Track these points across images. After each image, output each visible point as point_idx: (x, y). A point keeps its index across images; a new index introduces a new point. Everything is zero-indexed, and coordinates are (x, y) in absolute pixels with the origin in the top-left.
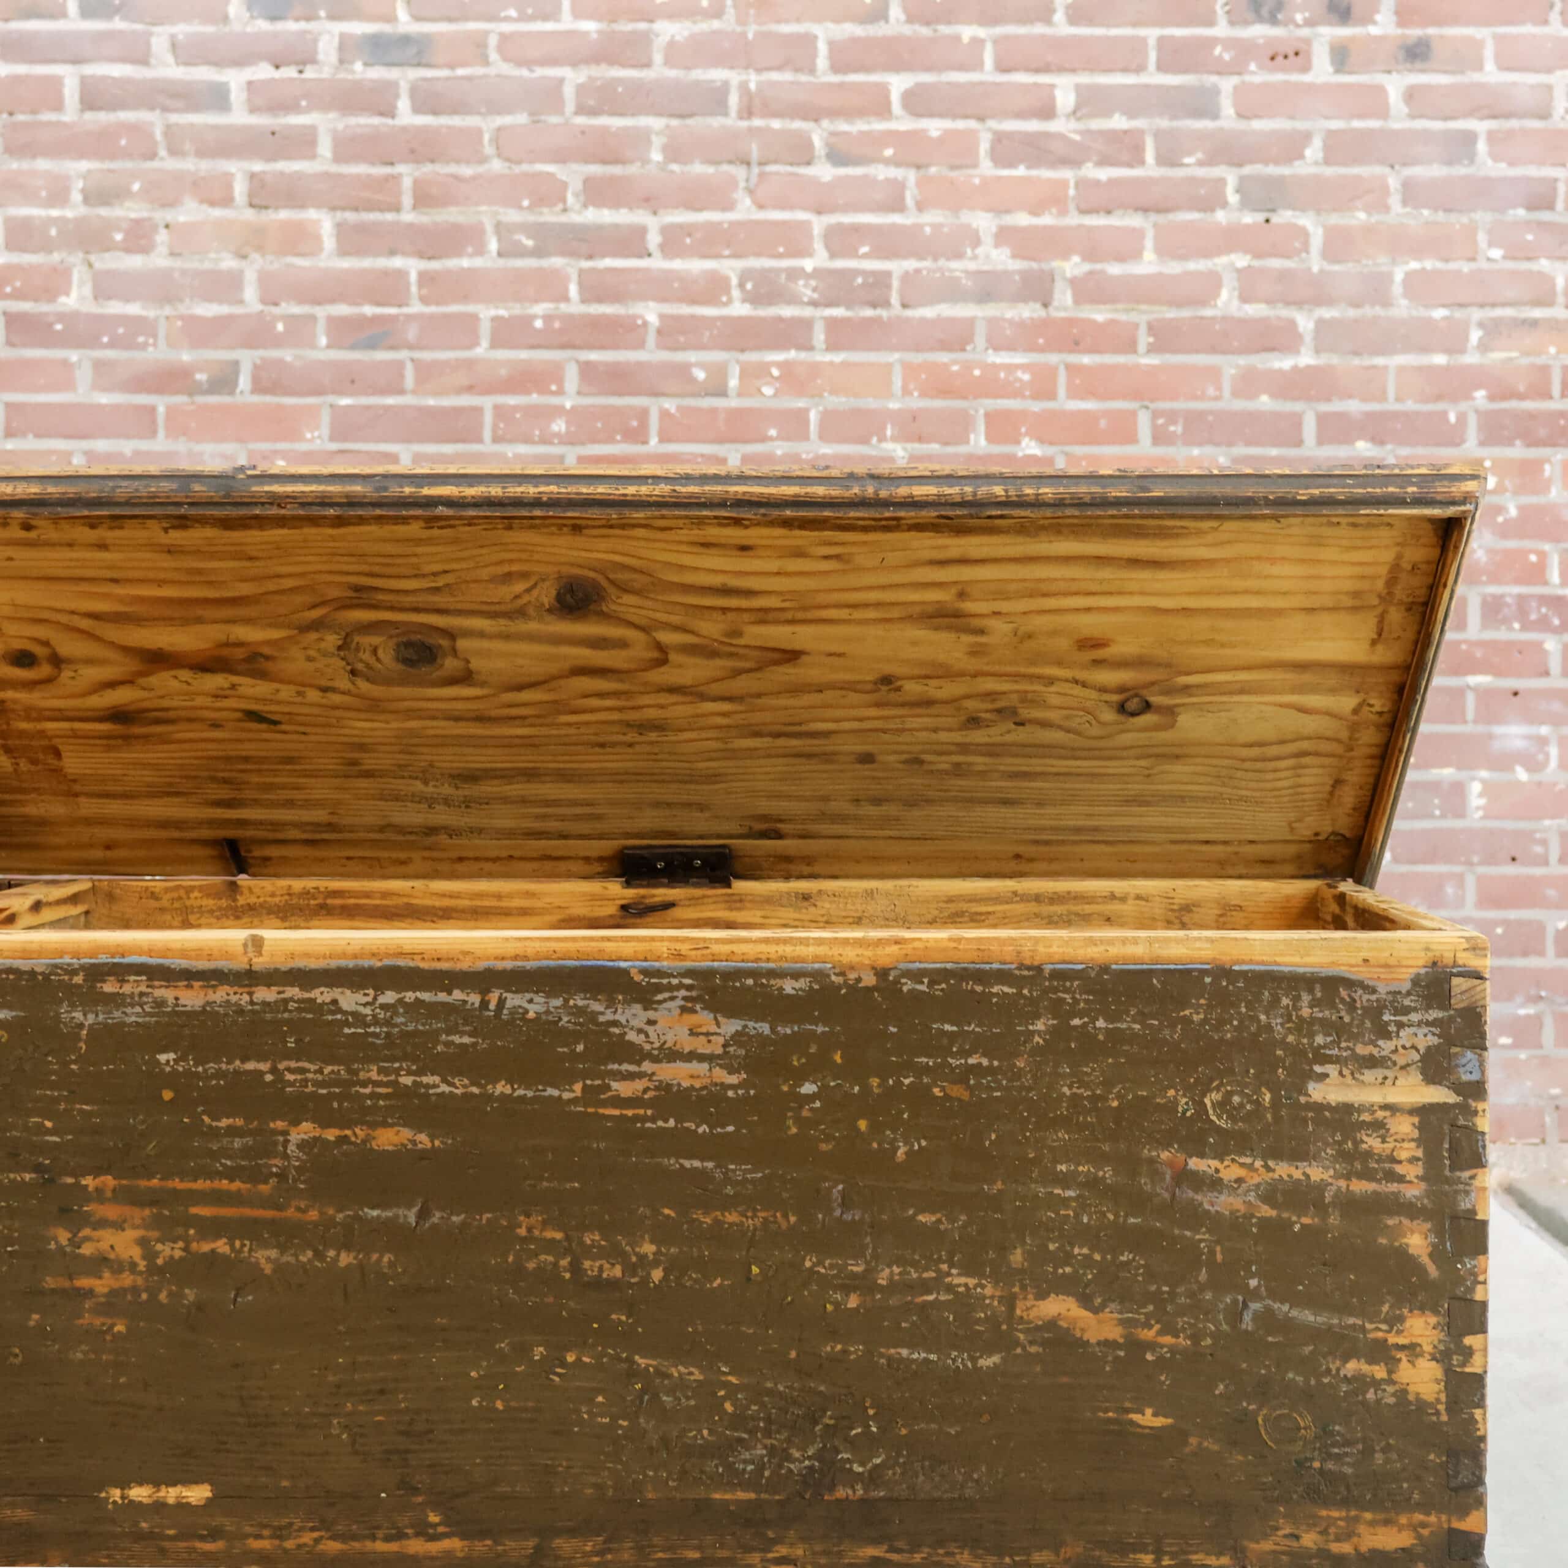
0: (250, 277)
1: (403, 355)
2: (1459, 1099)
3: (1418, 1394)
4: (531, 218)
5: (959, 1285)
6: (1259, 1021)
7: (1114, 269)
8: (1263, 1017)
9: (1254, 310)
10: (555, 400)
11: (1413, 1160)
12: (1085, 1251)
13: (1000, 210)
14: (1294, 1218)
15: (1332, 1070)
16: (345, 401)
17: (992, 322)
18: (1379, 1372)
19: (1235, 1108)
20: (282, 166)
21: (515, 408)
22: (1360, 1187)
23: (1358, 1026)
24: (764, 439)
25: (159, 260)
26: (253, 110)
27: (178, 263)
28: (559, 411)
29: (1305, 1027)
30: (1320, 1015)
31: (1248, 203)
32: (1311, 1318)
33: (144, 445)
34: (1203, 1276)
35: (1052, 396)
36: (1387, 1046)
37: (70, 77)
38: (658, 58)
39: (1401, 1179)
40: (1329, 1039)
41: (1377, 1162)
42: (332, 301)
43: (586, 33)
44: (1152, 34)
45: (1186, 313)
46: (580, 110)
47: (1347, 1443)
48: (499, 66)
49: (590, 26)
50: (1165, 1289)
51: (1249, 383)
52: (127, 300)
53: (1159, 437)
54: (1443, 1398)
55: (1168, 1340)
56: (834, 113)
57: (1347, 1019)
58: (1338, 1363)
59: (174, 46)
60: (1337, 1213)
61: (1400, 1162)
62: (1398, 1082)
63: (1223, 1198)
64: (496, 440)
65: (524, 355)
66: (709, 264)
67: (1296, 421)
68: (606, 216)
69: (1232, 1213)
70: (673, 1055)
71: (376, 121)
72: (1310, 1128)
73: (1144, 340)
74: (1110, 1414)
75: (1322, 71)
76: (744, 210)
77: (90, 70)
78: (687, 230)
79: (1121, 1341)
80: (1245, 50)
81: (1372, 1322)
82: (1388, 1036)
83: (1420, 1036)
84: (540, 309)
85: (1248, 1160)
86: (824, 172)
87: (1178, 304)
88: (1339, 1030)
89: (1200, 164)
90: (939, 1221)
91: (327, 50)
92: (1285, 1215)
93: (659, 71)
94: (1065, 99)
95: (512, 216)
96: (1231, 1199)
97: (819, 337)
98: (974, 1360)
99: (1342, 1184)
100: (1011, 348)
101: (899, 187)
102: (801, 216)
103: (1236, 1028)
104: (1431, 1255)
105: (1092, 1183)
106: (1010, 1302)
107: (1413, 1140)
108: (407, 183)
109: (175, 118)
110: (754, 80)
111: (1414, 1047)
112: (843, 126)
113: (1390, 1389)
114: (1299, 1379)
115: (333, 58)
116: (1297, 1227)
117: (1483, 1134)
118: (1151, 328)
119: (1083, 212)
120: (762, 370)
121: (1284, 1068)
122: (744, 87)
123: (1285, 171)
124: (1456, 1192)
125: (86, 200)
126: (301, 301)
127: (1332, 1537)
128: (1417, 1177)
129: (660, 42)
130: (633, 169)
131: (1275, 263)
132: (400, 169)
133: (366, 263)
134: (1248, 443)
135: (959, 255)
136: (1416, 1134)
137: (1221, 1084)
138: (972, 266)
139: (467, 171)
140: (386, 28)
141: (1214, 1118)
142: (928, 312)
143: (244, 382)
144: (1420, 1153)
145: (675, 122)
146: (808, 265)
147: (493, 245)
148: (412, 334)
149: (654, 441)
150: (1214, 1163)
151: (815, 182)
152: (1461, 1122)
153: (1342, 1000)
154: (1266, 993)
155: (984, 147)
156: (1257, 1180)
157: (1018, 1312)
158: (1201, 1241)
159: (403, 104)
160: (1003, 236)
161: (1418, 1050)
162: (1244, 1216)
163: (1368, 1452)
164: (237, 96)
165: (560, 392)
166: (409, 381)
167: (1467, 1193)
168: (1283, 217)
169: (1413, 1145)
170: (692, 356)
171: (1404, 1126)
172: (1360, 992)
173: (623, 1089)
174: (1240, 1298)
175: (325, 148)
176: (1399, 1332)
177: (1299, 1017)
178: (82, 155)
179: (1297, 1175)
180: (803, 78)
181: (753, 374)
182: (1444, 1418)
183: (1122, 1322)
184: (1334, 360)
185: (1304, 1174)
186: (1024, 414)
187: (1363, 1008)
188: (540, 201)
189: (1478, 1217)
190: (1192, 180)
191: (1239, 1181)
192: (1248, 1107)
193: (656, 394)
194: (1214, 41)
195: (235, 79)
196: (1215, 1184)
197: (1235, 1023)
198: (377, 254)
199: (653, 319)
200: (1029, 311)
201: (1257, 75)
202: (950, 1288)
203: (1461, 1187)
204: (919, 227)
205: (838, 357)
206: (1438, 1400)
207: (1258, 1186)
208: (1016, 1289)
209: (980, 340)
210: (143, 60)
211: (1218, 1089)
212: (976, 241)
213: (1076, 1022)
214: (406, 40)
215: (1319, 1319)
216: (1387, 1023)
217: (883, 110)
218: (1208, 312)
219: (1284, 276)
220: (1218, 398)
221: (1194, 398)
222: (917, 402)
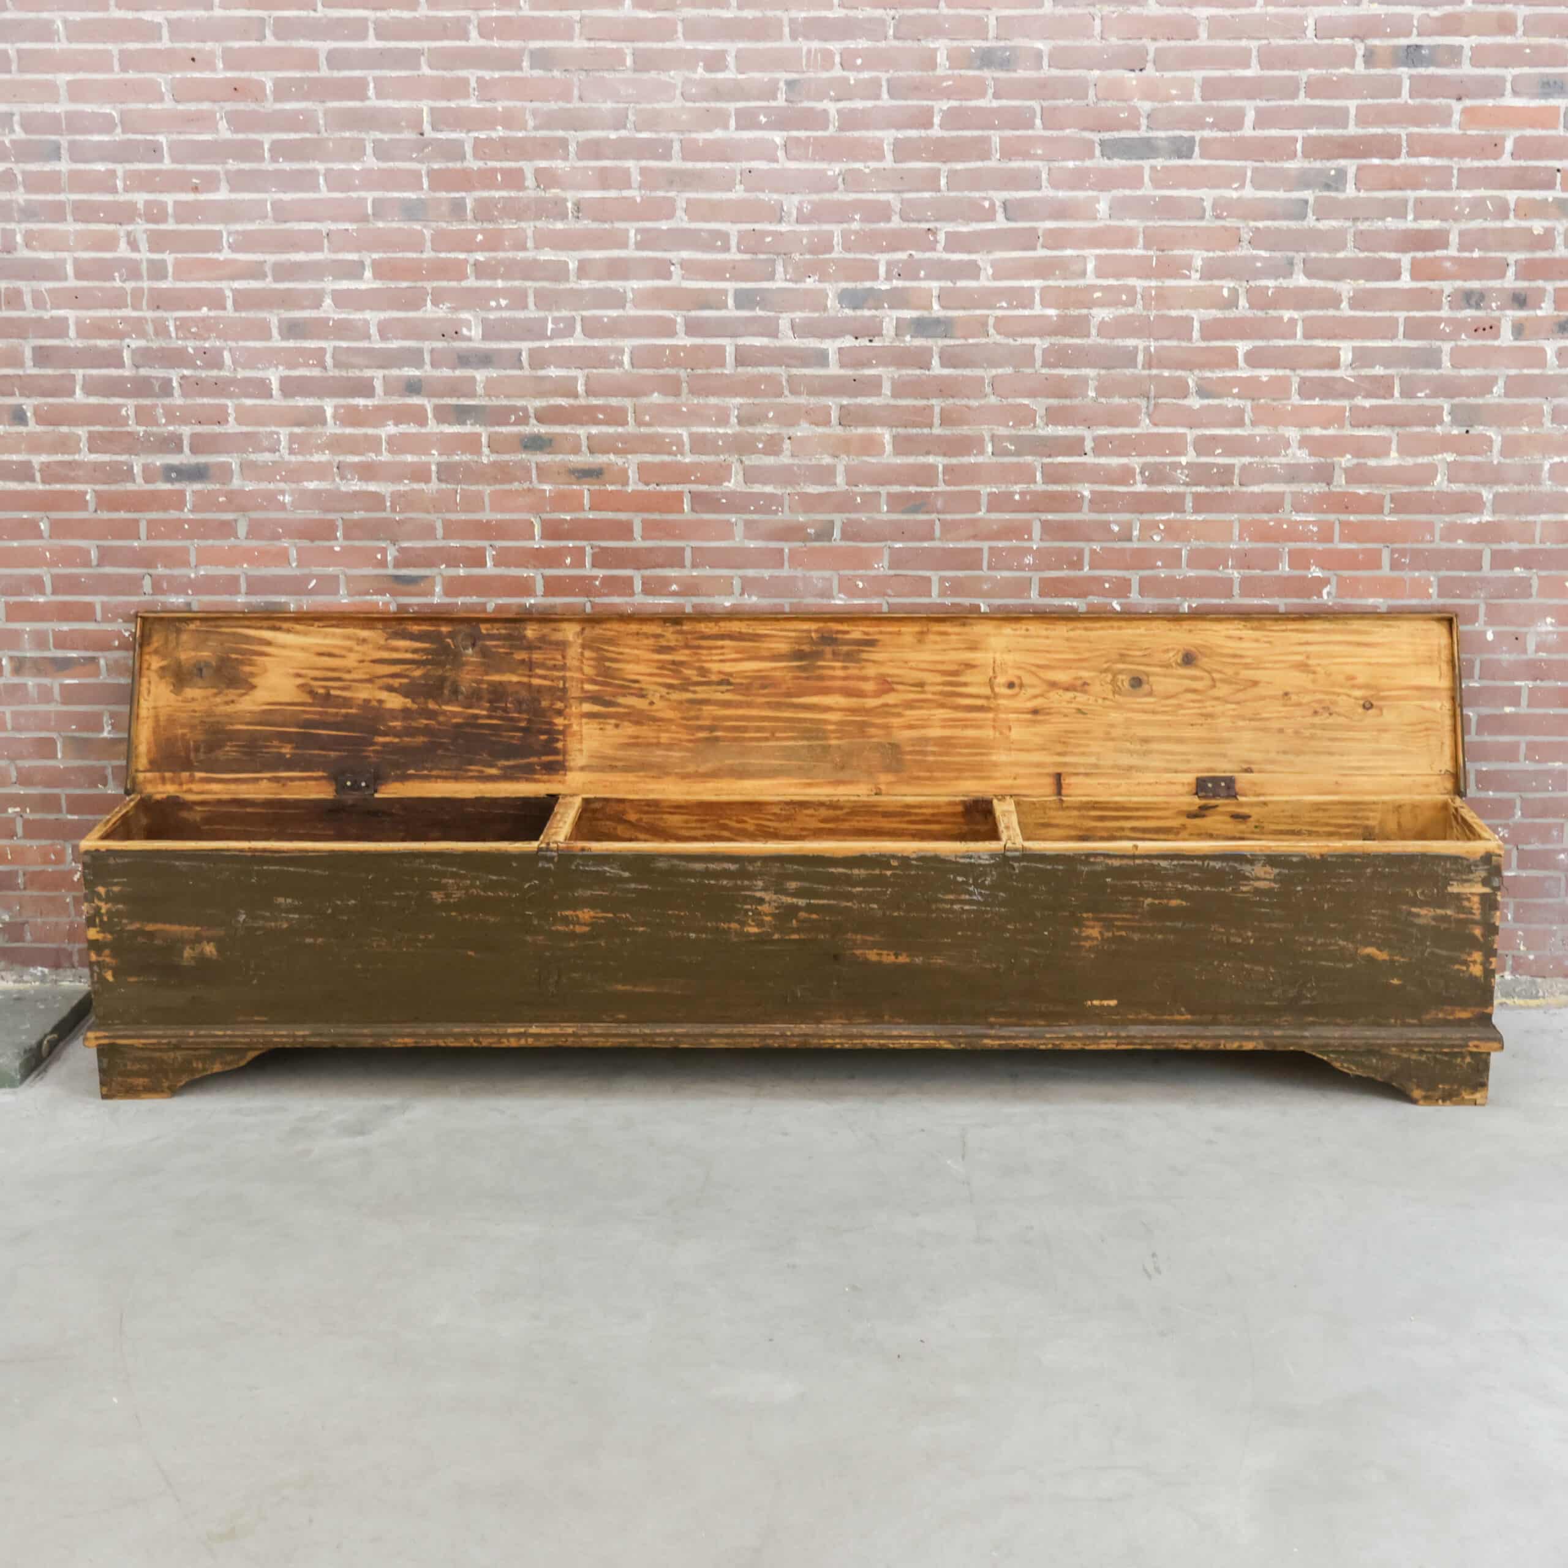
0: (840, 469)
1: (934, 516)
4: (1013, 432)
7: (1372, 462)
9: (1455, 487)
10: (1026, 544)
13: (1302, 426)
16: (898, 545)
17: (1294, 494)
20: (860, 400)
21: (1002, 549)
24: (1154, 567)
25: (785, 459)
26: (842, 365)
27: (796, 461)
28: (1029, 550)
31: (1455, 422)
33: (776, 572)
35: (1330, 540)
37: (728, 344)
38: (1094, 332)
42: (890, 483)
43: (1049, 317)
44: (1401, 315)
45: (1415, 489)
46: (1046, 364)
48: (995, 338)
49: (1052, 312)
51: (1451, 532)
52: (764, 483)
53: (1395, 565)
56: (1202, 366)
59: (793, 326)
64: (990, 568)
65: (1007, 516)
66: (1124, 460)
67: (1479, 555)
68: (1061, 431)
71: (918, 372)
73: (1388, 505)
75: (1506, 338)
76: (1145, 426)
77: (741, 341)
78: (1109, 439)
80: (1458, 326)
84: (1017, 488)
86: (1195, 402)
87: (1410, 483)
89: (1427, 396)
91: (889, 328)
93: (1094, 339)
94: (1346, 357)
95: (1001, 431)
97: (1189, 504)
100: (1305, 510)
101: (1242, 411)
102: (1181, 430)
108: (937, 410)
109: (794, 371)
110: (1153, 345)
112: (1208, 374)
115: (892, 333)
118: (1393, 499)
119: (1353, 426)
120: (1155, 525)
122: (1147, 349)
123: (1480, 401)
125: (740, 422)
126: (872, 483)
129: (1094, 322)
130: (1077, 402)
131: (1471, 459)
132: (933, 402)
133: (911, 460)
134: (1448, 569)
135: (1278, 455)
138: (1284, 460)
139: (974, 403)
140: (925, 313)
142: (1256, 489)
143: (837, 533)
145: (1103, 372)
146: (1184, 460)
147: (989, 449)
148: (939, 504)
149: (1086, 568)
151: (1189, 408)
155: (1295, 386)
159: (935, 362)
160: (1304, 442)
164: (833, 357)
165: (1030, 539)
166: (937, 533)
168: (1477, 430)
170: (1111, 517)
175: (887, 389)
178: (736, 395)
180: (1184, 344)
181: (1149, 528)
184: (1503, 517)
186: (1313, 552)
188: (1019, 423)
190: (1422, 407)
193: (1089, 540)
194: (1440, 320)
195: (831, 346)
198: (918, 455)
199: (1087, 493)
200: (1317, 488)
201: (1465, 341)
204: (1253, 436)
205: (1200, 517)
209: (1288, 506)
210: (774, 334)
212: (1288, 445)
214: (938, 321)
217: (1233, 364)
218: (1428, 489)
219: (1477, 466)
220: (1432, 542)
221: (1417, 541)
222: (1248, 545)
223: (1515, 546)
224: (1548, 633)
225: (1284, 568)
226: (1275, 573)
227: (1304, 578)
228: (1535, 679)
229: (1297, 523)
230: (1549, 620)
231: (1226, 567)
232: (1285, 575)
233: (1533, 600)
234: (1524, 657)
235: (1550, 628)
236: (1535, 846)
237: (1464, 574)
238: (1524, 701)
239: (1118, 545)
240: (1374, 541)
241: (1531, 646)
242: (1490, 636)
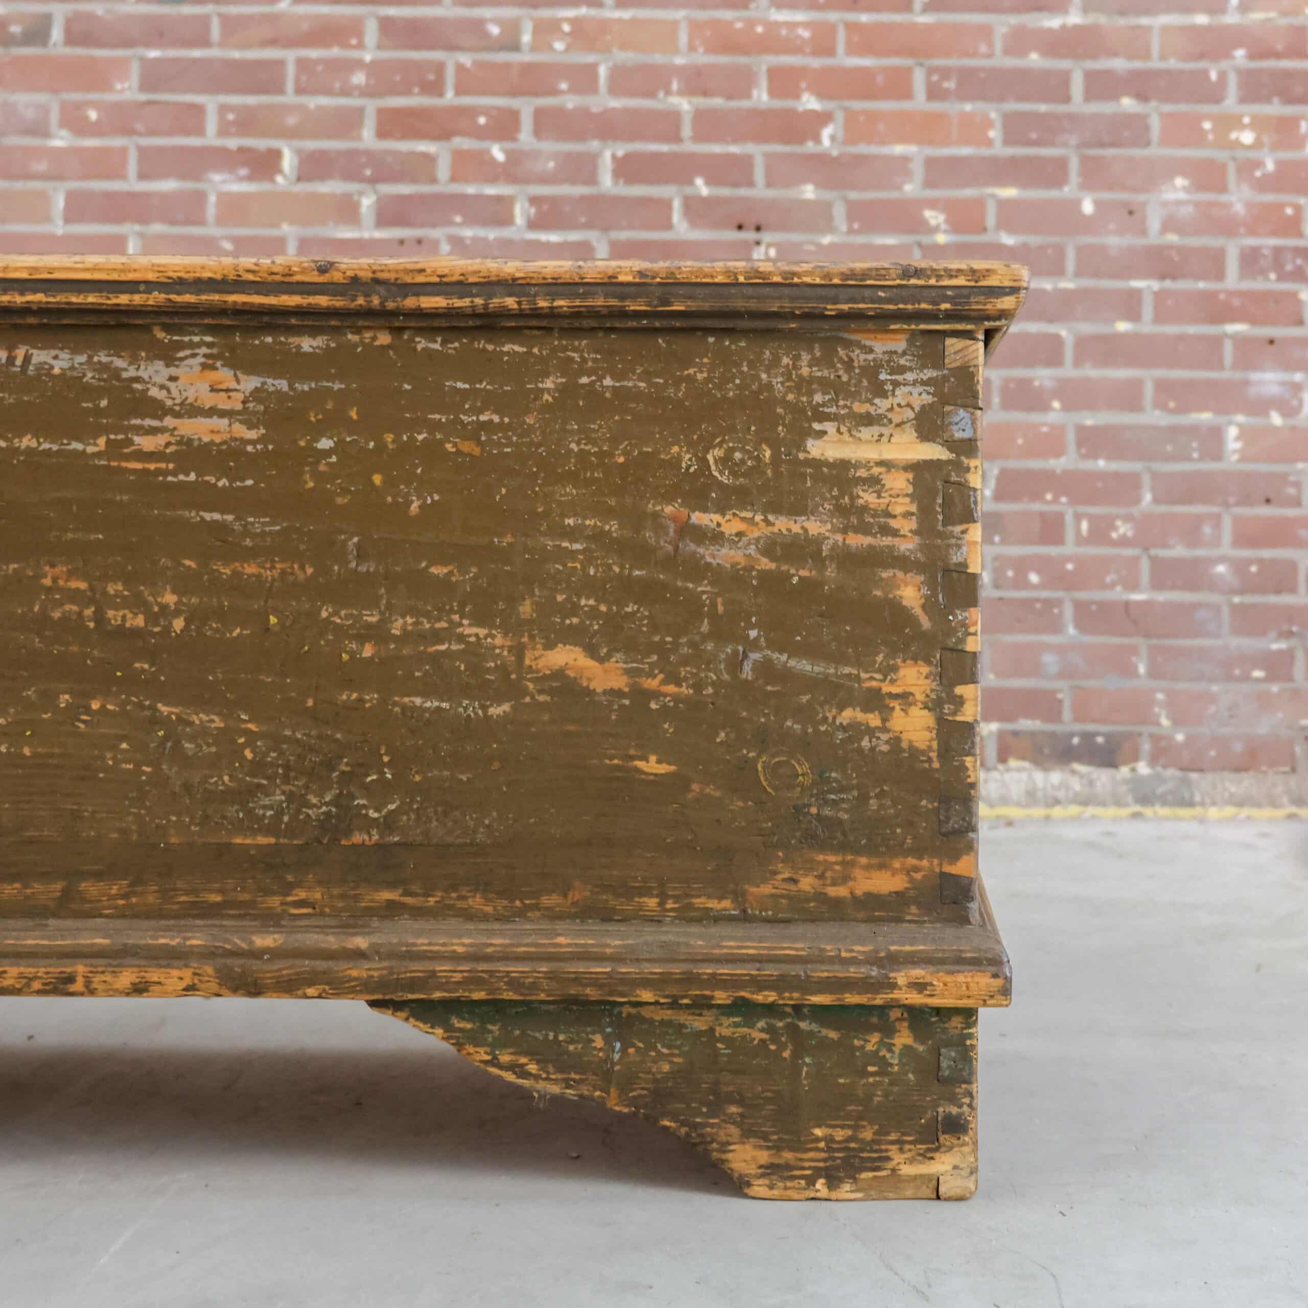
2: (952, 456)
3: (910, 742)
5: (470, 636)
6: (760, 380)
8: (764, 376)
10: (355, 54)
11: (907, 515)
12: (592, 602)
14: (793, 571)
15: (830, 427)
18: (874, 720)
19: (736, 464)
22: (857, 541)
23: (855, 386)
24: (556, 93)
28: (359, 64)
29: (804, 385)
30: (819, 374)
32: (809, 668)
34: (705, 627)
35: (831, 52)
36: (883, 404)
39: (895, 533)
40: (827, 397)
41: (873, 516)
47: (842, 790)
50: (669, 639)
51: (1020, 41)
53: (934, 93)
54: (935, 745)
55: (671, 688)
57: (845, 378)
58: (834, 711)
60: (834, 566)
61: (895, 517)
62: (893, 440)
63: (724, 551)
64: (297, 91)
67: (1064, 79)
69: (733, 566)
70: (193, 410)
72: (809, 484)
73: (921, 0)
74: (616, 761)
79: (626, 690)
81: (866, 672)
82: (883, 394)
83: (916, 395)
85: (749, 515)
88: (838, 389)
90: (451, 573)
92: (785, 568)
96: (732, 552)
98: (484, 708)
99: (839, 538)
100: (792, 5)
103: (738, 387)
104: (923, 607)
105: (599, 536)
106: (519, 652)
107: (907, 495)
111: (909, 405)
113: (885, 737)
114: (797, 727)
116: (795, 580)
117: (975, 490)
120: (554, 26)
121: (784, 425)
124: (949, 546)
127: (829, 882)
128: (911, 531)
134: (1017, 100)
136: (910, 490)
137: (723, 441)
141: (716, 474)
144: (913, 508)
149: (450, 93)
150: (717, 517)
152: (954, 478)
153: (841, 360)
154: (767, 352)
156: (757, 534)
157: (527, 662)
158: (703, 592)
161: (913, 409)
162: (744, 569)
163: (863, 798)
165: (361, 46)
166: (215, 36)
167: (959, 547)
169: (907, 500)
170: (487, 12)
171: (899, 482)
172: (857, 351)
173: (147, 443)
174: (741, 648)
176: (893, 681)
177: (800, 377)
179: (796, 529)
181: (545, 30)
182: (936, 765)
183: (628, 672)
184: (1102, 19)
185: (803, 528)
186: (805, 70)
187: (860, 367)
189: (969, 571)
191: (740, 534)
192: (749, 463)
193: (452, 48)
196: (717, 537)
197: (737, 381)
202: (461, 638)
203: (953, 541)
205: (627, 14)
206: (930, 747)
207: (758, 540)
208: (525, 639)
211: (720, 445)
213: (584, 380)
215: (817, 669)
216: (884, 382)
220: (990, 56)
221: (967, 54)
222: (702, 58)
223: (1120, 64)
224: (1178, 203)
225: (761, 97)
226: (745, 104)
227: (791, 113)
228: (1163, 277)
229: (778, 24)
230: (1180, 181)
231: (668, 92)
232: (763, 107)
233: (1154, 151)
234: (1141, 242)
235: (1182, 196)
236: (1178, 551)
237: (1043, 108)
238: (1148, 312)
239: (502, 57)
240: (897, 53)
241: (1154, 224)
242: (1088, 207)
